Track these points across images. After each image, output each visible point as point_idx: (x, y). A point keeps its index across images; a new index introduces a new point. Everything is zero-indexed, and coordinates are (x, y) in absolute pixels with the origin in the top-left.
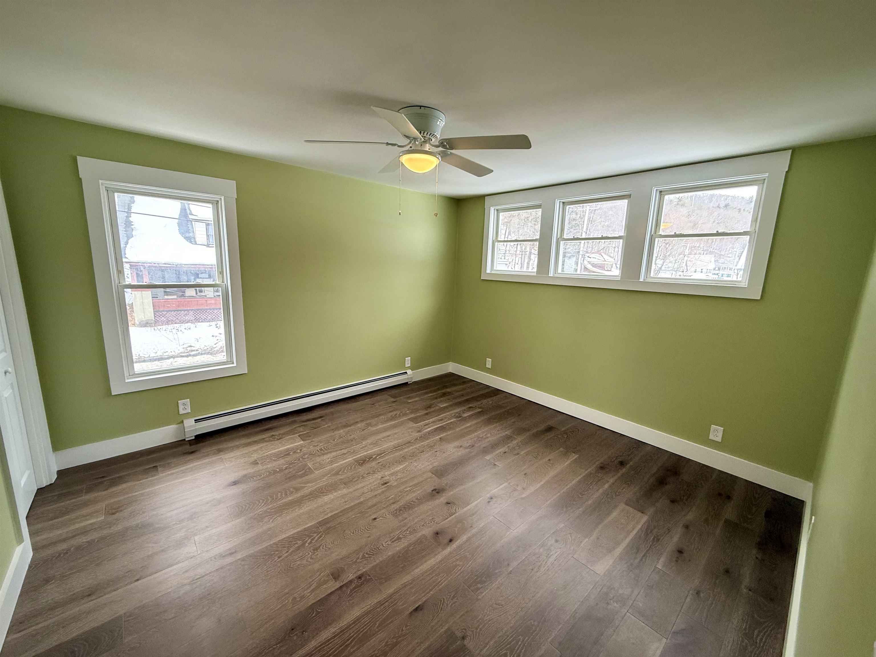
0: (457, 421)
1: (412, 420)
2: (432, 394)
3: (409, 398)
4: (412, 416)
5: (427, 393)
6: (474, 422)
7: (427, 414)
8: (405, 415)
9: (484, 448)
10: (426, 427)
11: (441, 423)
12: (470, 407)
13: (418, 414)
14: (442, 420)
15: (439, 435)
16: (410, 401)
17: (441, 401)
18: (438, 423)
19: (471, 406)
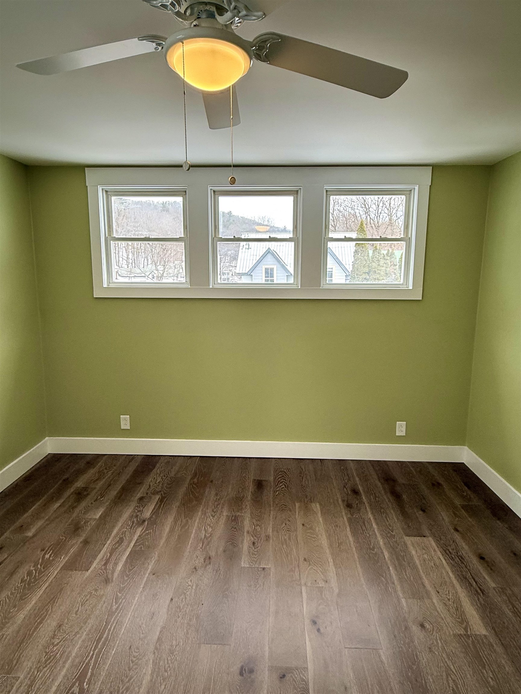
0: (146, 530)
1: (71, 566)
2: (57, 505)
3: (21, 529)
4: (64, 560)
5: (46, 505)
6: (170, 520)
7: (86, 542)
8: (47, 564)
9: (224, 551)
10: (110, 566)
11: (128, 546)
12: (141, 499)
13: (72, 551)
14: (121, 540)
15: (147, 569)
16: (30, 534)
17: (87, 510)
18: (120, 549)
19: (139, 495)
